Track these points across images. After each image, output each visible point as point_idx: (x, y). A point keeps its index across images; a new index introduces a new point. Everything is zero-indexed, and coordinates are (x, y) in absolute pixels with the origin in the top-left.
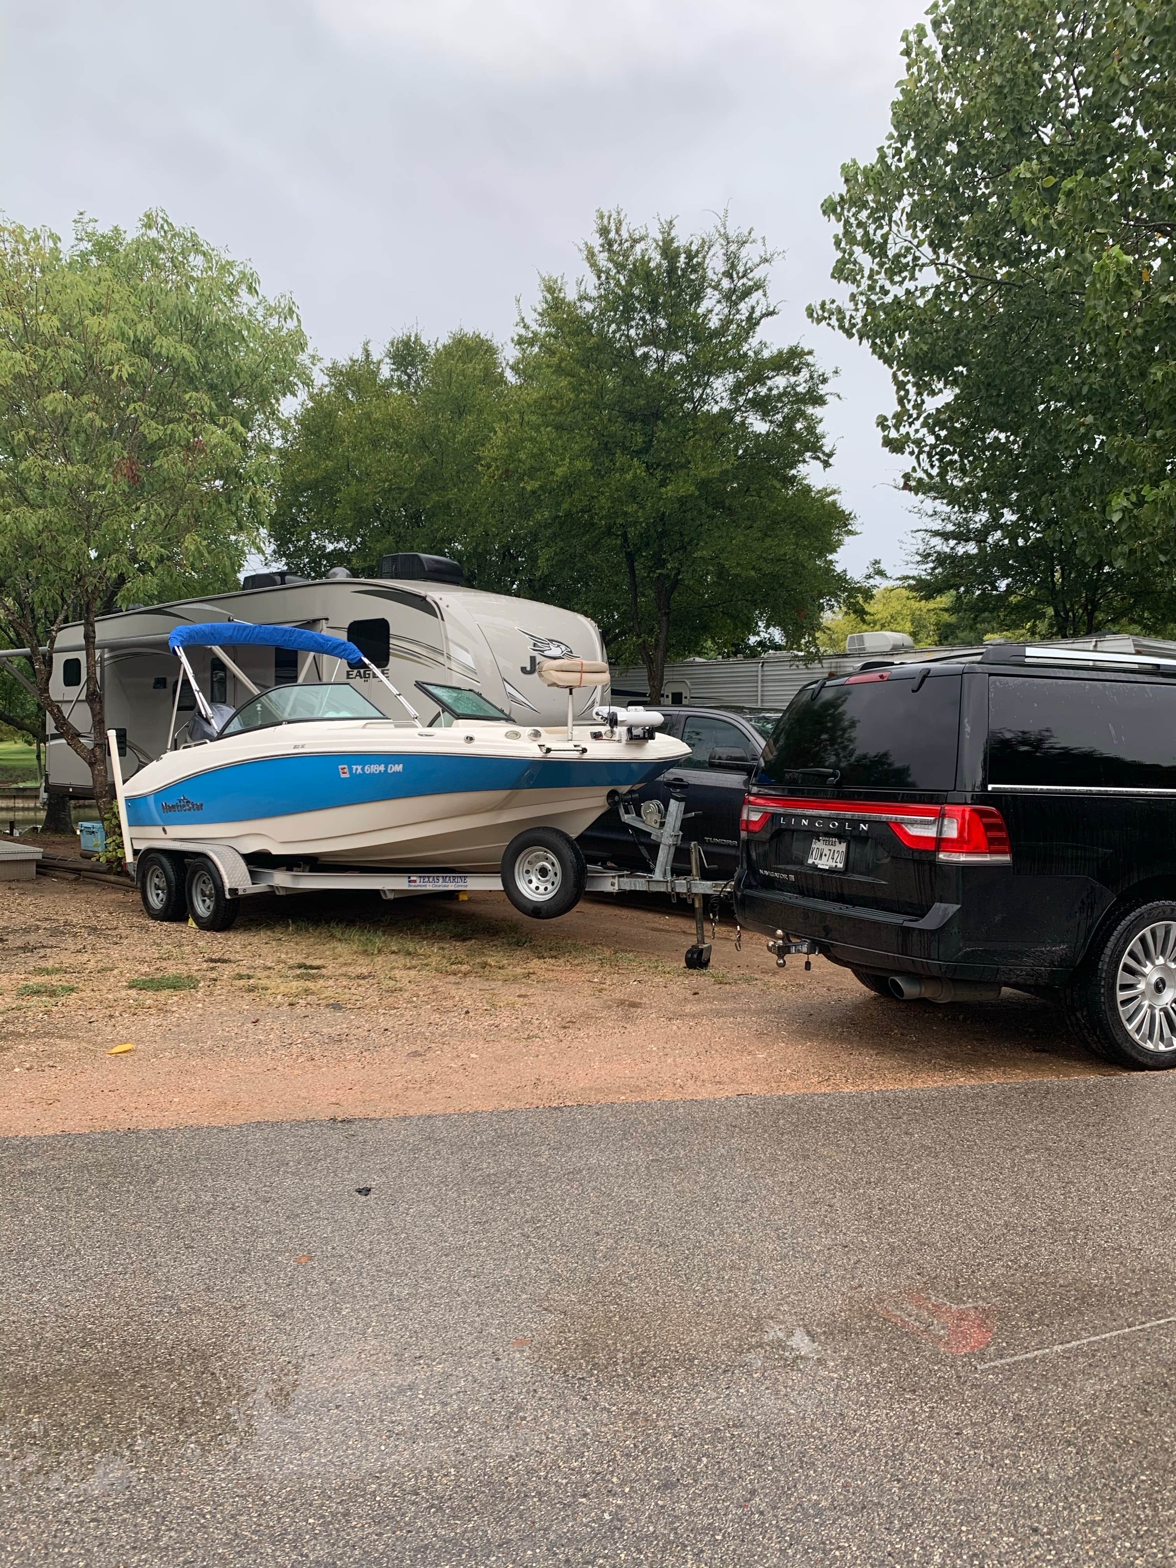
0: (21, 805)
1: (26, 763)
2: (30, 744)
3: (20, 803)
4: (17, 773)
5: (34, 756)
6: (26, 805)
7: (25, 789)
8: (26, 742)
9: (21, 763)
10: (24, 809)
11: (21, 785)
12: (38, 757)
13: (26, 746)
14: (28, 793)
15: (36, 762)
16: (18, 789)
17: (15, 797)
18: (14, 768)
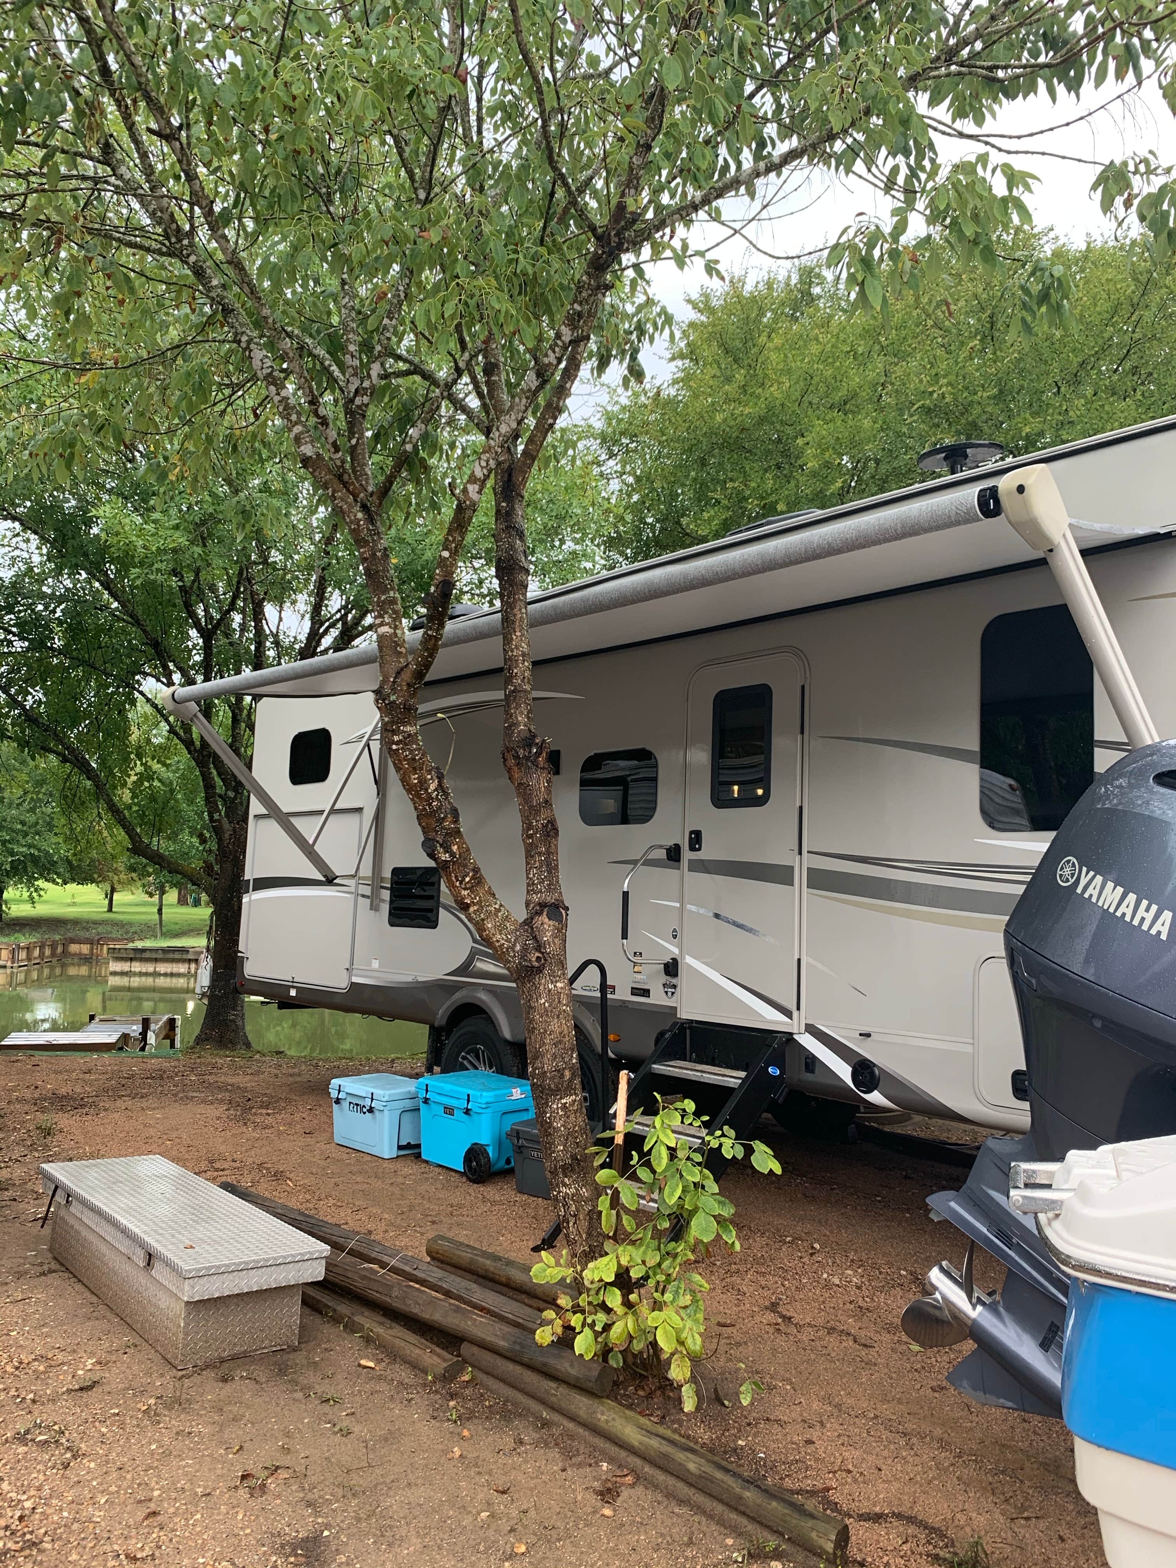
0: (138, 970)
1: (143, 917)
2: (151, 895)
3: (137, 967)
4: (133, 930)
5: (156, 910)
6: (144, 970)
7: (144, 950)
8: (147, 892)
9: (137, 917)
10: (141, 974)
11: (139, 944)
12: (160, 911)
13: (146, 898)
14: (147, 955)
15: (157, 916)
16: (136, 950)
17: (131, 960)
18: (130, 924)
